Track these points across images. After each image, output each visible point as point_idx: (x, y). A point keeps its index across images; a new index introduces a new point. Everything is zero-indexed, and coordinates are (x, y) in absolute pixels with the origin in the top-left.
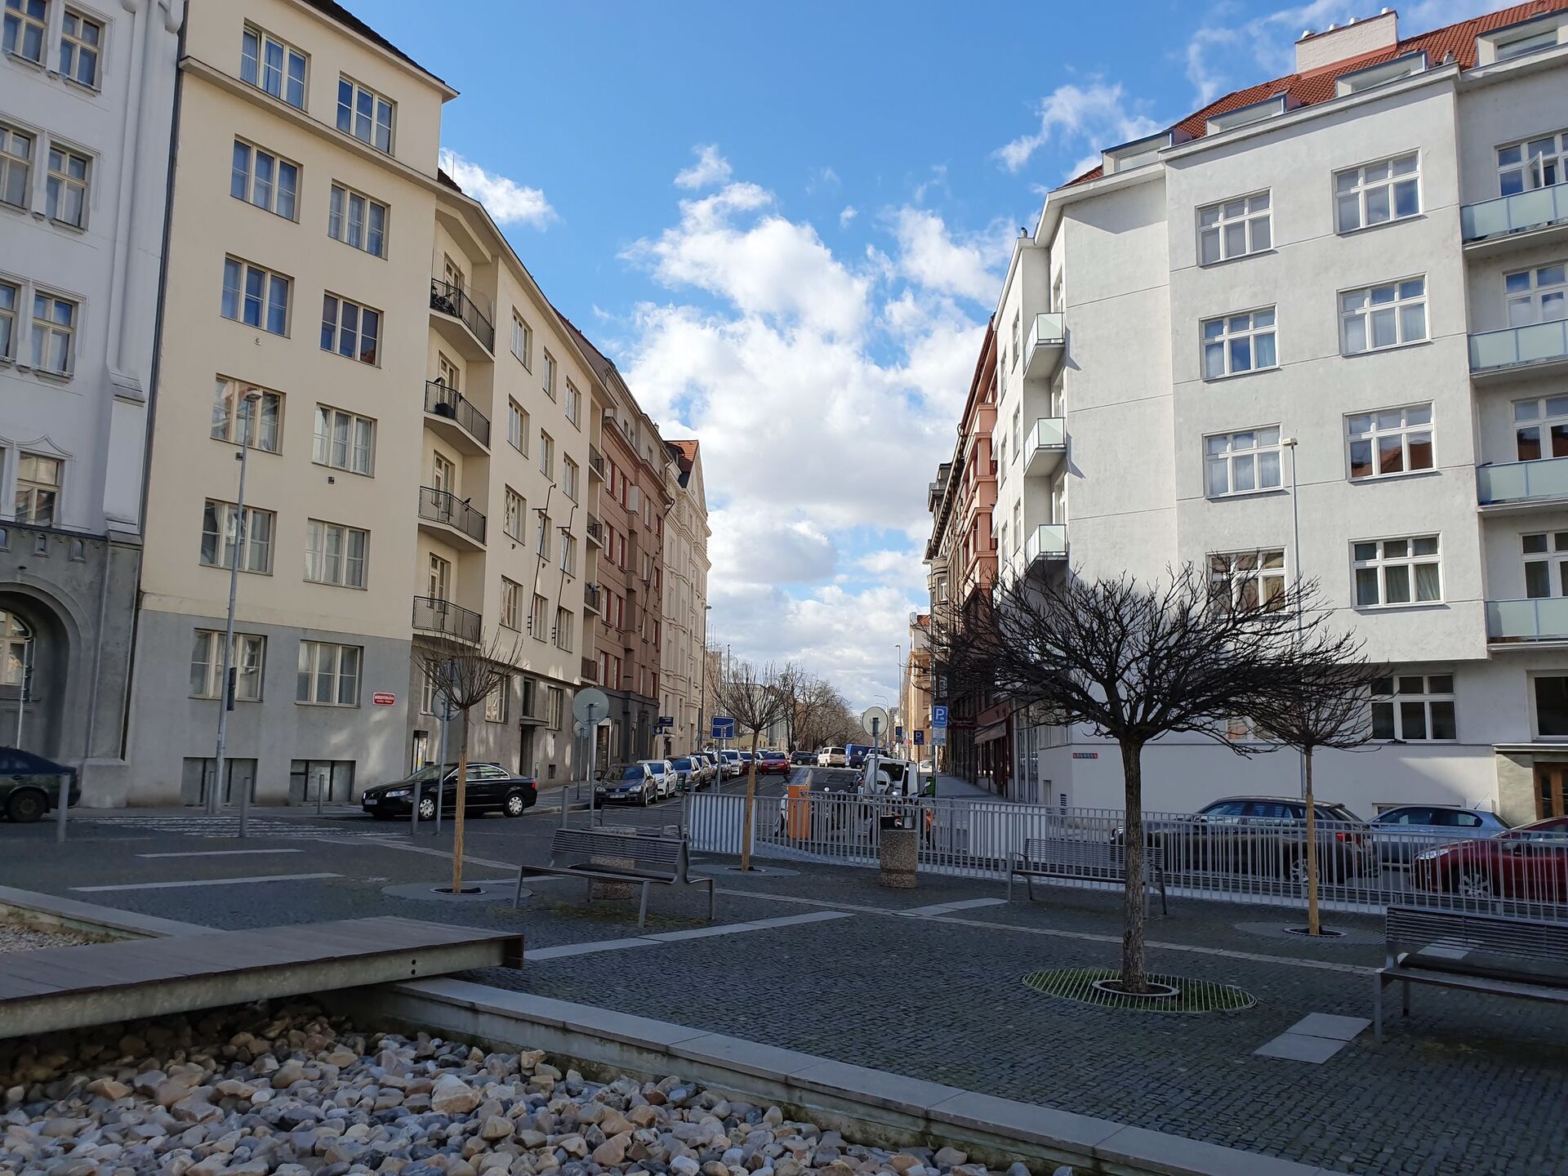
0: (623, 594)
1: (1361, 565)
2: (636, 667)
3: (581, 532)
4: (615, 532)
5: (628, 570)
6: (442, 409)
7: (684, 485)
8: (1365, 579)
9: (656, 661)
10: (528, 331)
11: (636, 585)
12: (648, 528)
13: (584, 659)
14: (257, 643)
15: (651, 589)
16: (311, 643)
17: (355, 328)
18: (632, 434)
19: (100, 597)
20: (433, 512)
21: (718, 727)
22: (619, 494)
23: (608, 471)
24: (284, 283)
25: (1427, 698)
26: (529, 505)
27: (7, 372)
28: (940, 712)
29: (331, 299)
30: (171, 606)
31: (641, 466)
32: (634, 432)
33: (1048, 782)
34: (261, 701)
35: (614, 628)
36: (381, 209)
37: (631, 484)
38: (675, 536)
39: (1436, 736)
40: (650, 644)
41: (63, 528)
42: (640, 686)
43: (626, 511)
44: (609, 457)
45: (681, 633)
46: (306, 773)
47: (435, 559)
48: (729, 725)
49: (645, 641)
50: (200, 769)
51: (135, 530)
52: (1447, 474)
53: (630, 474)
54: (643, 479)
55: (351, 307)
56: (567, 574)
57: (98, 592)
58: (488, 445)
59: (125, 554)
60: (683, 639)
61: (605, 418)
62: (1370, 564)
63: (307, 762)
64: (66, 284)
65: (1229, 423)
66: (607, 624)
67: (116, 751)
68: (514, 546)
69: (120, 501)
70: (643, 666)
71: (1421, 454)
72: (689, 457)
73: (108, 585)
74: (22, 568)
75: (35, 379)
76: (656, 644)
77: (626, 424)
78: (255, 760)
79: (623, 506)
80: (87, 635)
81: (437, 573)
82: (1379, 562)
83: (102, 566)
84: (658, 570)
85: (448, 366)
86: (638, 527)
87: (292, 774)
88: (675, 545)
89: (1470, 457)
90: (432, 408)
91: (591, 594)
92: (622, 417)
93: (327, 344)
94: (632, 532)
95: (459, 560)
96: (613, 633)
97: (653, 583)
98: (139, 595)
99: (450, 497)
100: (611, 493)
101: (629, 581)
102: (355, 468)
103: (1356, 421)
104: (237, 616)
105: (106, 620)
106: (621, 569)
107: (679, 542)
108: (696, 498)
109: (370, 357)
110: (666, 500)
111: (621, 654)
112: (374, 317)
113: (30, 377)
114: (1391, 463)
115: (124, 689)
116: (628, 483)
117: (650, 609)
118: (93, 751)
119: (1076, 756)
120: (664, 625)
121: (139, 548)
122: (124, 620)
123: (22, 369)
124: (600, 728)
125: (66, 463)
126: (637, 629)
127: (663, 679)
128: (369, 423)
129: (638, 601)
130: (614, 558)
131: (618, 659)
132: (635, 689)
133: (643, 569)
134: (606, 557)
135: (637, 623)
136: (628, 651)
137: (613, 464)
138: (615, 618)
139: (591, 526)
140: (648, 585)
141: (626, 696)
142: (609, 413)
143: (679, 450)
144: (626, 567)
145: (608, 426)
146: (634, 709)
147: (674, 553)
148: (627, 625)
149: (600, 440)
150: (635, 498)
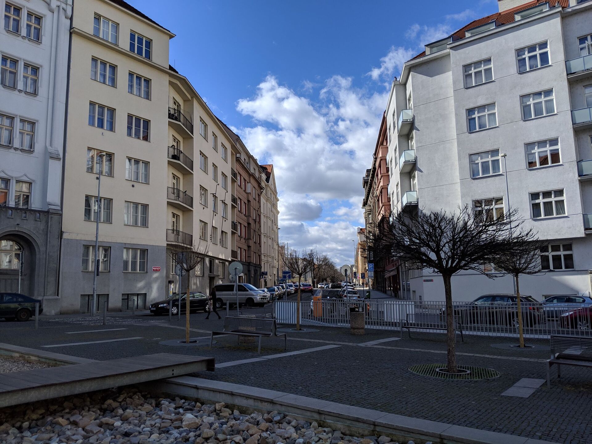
0: (246, 225)
1: (534, 202)
2: (252, 253)
3: (229, 202)
4: (242, 201)
5: (248, 216)
6: (174, 157)
7: (268, 182)
8: (536, 207)
9: (260, 250)
10: (206, 126)
11: (251, 222)
12: (255, 199)
13: (232, 251)
14: (107, 249)
15: (257, 223)
16: (128, 249)
17: (140, 127)
18: (247, 163)
19: (47, 234)
20: (172, 196)
21: (285, 275)
22: (243, 187)
23: (239, 178)
24: (112, 111)
25: (562, 253)
26: (209, 192)
27: (10, 150)
28: (371, 266)
29: (130, 117)
30: (73, 237)
31: (251, 175)
32: (248, 162)
33: (414, 291)
34: (109, 272)
35: (243, 238)
36: (148, 81)
37: (248, 182)
38: (265, 202)
39: (566, 267)
40: (257, 244)
41: (32, 209)
42: (254, 260)
43: (246, 193)
44: (239, 173)
45: (269, 239)
46: (128, 299)
47: (174, 215)
48: (289, 274)
49: (255, 243)
50: (87, 298)
51: (59, 208)
52: (566, 165)
53: (247, 178)
54: (252, 180)
55: (138, 119)
56: (225, 218)
57: (46, 233)
58: (192, 170)
59: (56, 217)
60: (270, 241)
61: (237, 158)
62: (537, 201)
63: (128, 294)
64: (30, 115)
65: (479, 149)
66: (240, 237)
67: (55, 293)
68: (204, 208)
69: (53, 197)
70: (255, 253)
71: (555, 157)
72: (269, 171)
73: (50, 230)
74: (18, 224)
75: (21, 153)
76: (259, 244)
77: (245, 159)
78: (108, 295)
79: (245, 191)
80: (42, 249)
81: (175, 220)
82: (541, 200)
83: (47, 222)
84: (259, 215)
85: (176, 140)
86: (251, 199)
87: (122, 299)
88: (265, 205)
89: (574, 158)
90: (170, 156)
91: (234, 226)
92: (243, 157)
93: (129, 134)
94: (249, 201)
95: (183, 215)
96: (243, 240)
97: (258, 220)
98: (62, 233)
99: (179, 191)
100: (240, 186)
101: (248, 220)
102: (142, 181)
103: (529, 146)
104: (100, 239)
105: (49, 243)
106: (245, 215)
107: (267, 204)
108: (273, 187)
109: (146, 138)
110: (261, 188)
111: (246, 248)
112: (147, 123)
113: (19, 152)
114: (544, 161)
115: (57, 269)
116: (246, 182)
117: (257, 230)
118: (47, 294)
119: (425, 281)
120: (262, 236)
121: (61, 215)
122: (56, 242)
123: (16, 149)
124: (239, 277)
125: (33, 184)
126: (252, 238)
127: (263, 257)
128: (147, 164)
129: (252, 227)
130: (242, 211)
131: (245, 250)
132: (252, 261)
133: (254, 215)
134: (239, 211)
135: (252, 236)
136: (249, 247)
137: (240, 175)
138: (243, 234)
139: (233, 199)
140: (256, 221)
141: (249, 264)
142: (238, 156)
143: (265, 168)
144: (247, 214)
145: (238, 161)
146: (252, 269)
147: (265, 208)
148: (248, 237)
149: (235, 166)
150: (250, 187)
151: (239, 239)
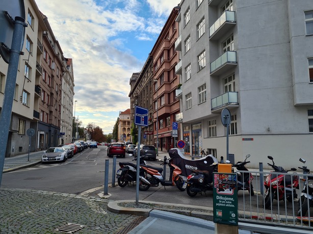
0: (49, 94)
2: (53, 118)
3: (34, 67)
4: (47, 73)
5: (51, 87)
7: (68, 69)
9: (60, 116)
11: (54, 92)
12: (57, 76)
13: (34, 111)
15: (58, 95)
18: (53, 44)
22: (48, 62)
31: (55, 57)
37: (52, 62)
38: (65, 82)
42: (54, 122)
43: (51, 68)
44: (45, 48)
45: (67, 110)
49: (56, 110)
53: (52, 57)
54: (56, 61)
56: (27, 79)
60: (67, 112)
61: (44, 34)
70: (56, 117)
72: (70, 62)
76: (59, 111)
77: (51, 41)
79: (50, 66)
84: (60, 91)
86: (54, 74)
91: (38, 90)
92: (49, 37)
94: (53, 76)
96: (45, 105)
97: (59, 93)
100: (45, 60)
101: (51, 90)
106: (49, 86)
107: (66, 84)
108: (71, 74)
110: (63, 71)
111: (48, 112)
116: (51, 60)
117: (58, 100)
119: (243, 139)
120: (62, 107)
124: (41, 135)
126: (54, 106)
127: (61, 122)
129: (54, 97)
130: (46, 81)
131: (47, 114)
133: (56, 88)
134: (43, 80)
135: (54, 104)
136: (51, 112)
137: (46, 52)
138: (46, 101)
139: (38, 66)
140: (57, 94)
141: (50, 126)
142: (45, 32)
143: (67, 60)
144: (50, 86)
145: (45, 37)
146: (53, 130)
147: (65, 87)
148: (51, 104)
149: (42, 41)
150: (54, 66)
151: (42, 103)
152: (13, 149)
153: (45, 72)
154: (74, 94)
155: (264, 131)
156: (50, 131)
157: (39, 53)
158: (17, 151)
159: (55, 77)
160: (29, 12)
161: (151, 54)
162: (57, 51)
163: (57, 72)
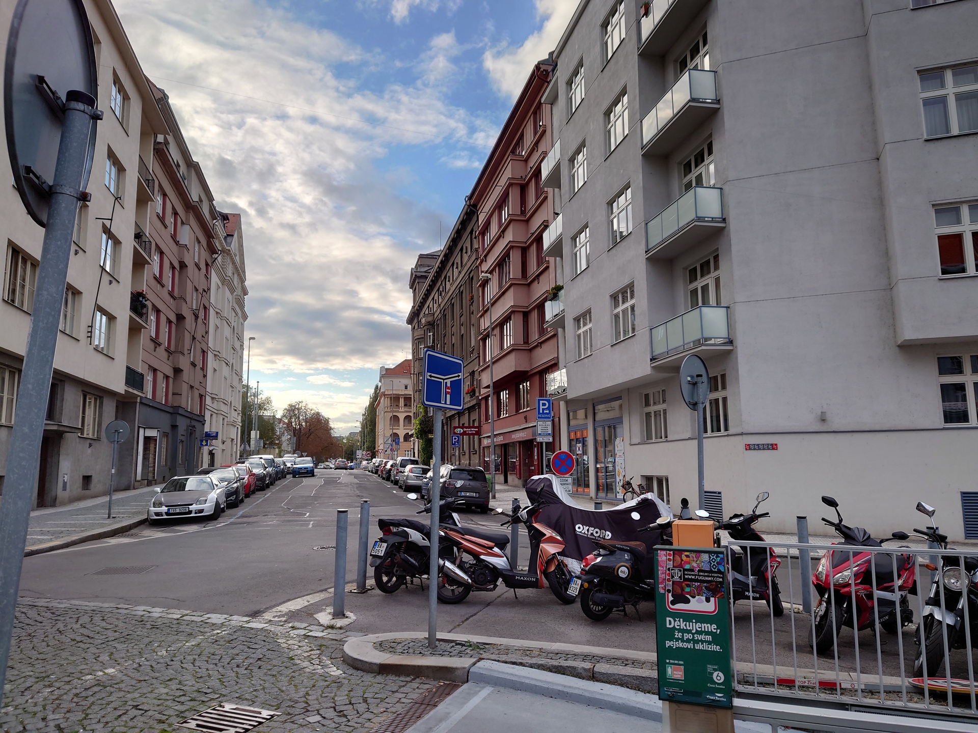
0: (172, 316)
2: (185, 388)
3: (127, 239)
4: (165, 258)
5: (178, 298)
7: (227, 245)
9: (203, 384)
11: (186, 313)
12: (197, 265)
13: (128, 368)
15: (200, 320)
18: (184, 173)
22: (170, 225)
28: (544, 404)
31: (191, 208)
32: (186, 173)
35: (163, 347)
37: (183, 223)
38: (220, 283)
40: (198, 368)
42: (188, 402)
43: (177, 243)
44: (160, 184)
45: (224, 365)
49: (194, 365)
53: (181, 211)
54: (193, 221)
56: (108, 273)
60: (226, 371)
66: (156, 342)
70: (192, 387)
76: (202, 369)
77: (178, 164)
79: (174, 237)
84: (205, 308)
86: (188, 260)
88: (220, 290)
91: (138, 306)
92: (173, 152)
94: (183, 265)
96: (161, 351)
97: (201, 315)
100: (162, 219)
101: (179, 307)
106: (171, 294)
107: (223, 289)
108: (237, 257)
110: (212, 250)
111: (170, 372)
116: (179, 219)
117: (198, 337)
119: (749, 447)
120: (210, 356)
124: (147, 439)
126: (186, 352)
127: (208, 400)
129: (187, 326)
130: (164, 281)
131: (167, 377)
132: (183, 405)
133: (193, 301)
134: (155, 278)
135: (187, 347)
136: (177, 371)
137: (165, 195)
138: (164, 338)
139: (138, 236)
140: (197, 317)
141: (175, 411)
142: (160, 138)
143: (225, 217)
144: (176, 294)
145: (161, 153)
146: (182, 423)
147: (219, 297)
148: (177, 346)
149: (152, 163)
150: (186, 235)
151: (152, 345)
152: (65, 484)
153: (162, 253)
154: (245, 317)
155: (808, 421)
156: (174, 427)
157: (143, 200)
158: (76, 487)
159: (191, 269)
160: (117, 81)
161: (470, 197)
162: (195, 194)
163: (196, 254)
